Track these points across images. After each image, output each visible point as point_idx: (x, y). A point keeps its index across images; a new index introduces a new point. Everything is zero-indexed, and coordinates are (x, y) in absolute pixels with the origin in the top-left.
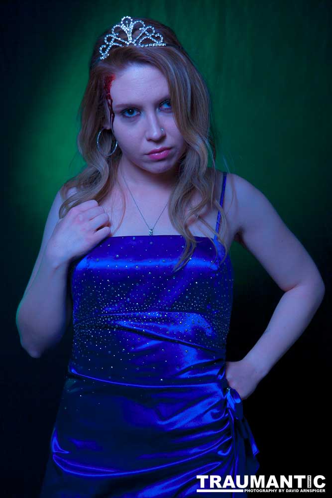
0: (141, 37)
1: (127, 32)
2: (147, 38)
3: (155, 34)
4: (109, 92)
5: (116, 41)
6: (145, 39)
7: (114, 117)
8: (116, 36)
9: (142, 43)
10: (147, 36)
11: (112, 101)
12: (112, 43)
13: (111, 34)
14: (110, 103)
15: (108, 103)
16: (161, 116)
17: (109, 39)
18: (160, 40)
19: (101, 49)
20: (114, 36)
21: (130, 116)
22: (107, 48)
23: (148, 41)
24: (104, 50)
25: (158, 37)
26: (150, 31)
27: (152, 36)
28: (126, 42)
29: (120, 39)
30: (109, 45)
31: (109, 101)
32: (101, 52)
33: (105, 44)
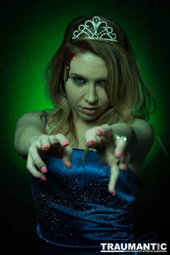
1: (95, 27)
2: (107, 35)
3: (113, 33)
4: (70, 62)
5: (86, 30)
6: (105, 35)
7: (68, 78)
8: (87, 27)
9: (102, 37)
11: (70, 69)
12: (83, 31)
13: (84, 25)
14: (68, 69)
15: (67, 68)
16: (98, 88)
18: (114, 37)
19: (75, 32)
20: (86, 27)
21: (79, 81)
22: (79, 33)
23: (106, 36)
25: (114, 35)
26: (109, 30)
28: (92, 33)
29: (89, 30)
31: (68, 68)
32: (74, 34)
33: (78, 30)
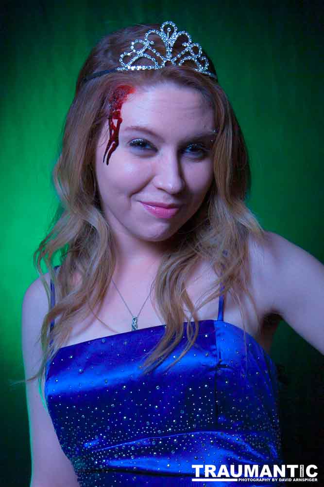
0: (182, 57)
2: (191, 60)
3: (202, 56)
5: (148, 51)
6: (189, 60)
8: (150, 45)
10: (191, 55)
11: (120, 122)
13: (143, 39)
17: (139, 47)
19: (122, 56)
20: (147, 44)
22: (132, 57)
23: (191, 63)
24: (126, 59)
25: (204, 62)
26: (196, 50)
27: (198, 59)
28: (162, 58)
29: (154, 51)
30: (136, 54)
32: (121, 60)
